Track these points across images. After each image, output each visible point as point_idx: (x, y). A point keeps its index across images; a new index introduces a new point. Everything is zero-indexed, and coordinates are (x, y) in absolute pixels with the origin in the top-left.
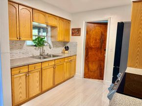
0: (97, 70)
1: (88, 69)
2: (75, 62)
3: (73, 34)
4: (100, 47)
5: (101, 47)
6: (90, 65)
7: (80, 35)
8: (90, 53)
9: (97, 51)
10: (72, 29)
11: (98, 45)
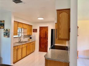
0: (44, 47)
1: (41, 47)
2: (35, 44)
5: (46, 37)
7: (37, 32)
9: (44, 39)
10: (33, 29)
11: (44, 36)
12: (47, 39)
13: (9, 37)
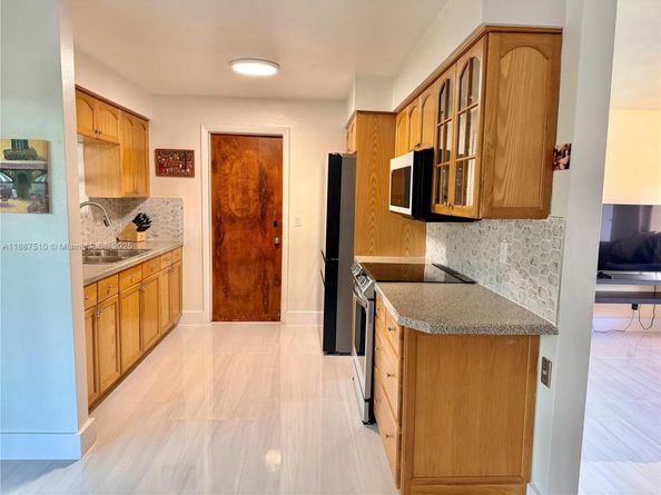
0: (256, 289)
1: (226, 290)
2: (180, 268)
3: (161, 170)
4: (259, 214)
5: (263, 216)
6: (232, 277)
7: (192, 175)
8: (227, 237)
9: (251, 228)
10: (158, 152)
11: (254, 208)
12: (278, 225)
13: (47, 209)
